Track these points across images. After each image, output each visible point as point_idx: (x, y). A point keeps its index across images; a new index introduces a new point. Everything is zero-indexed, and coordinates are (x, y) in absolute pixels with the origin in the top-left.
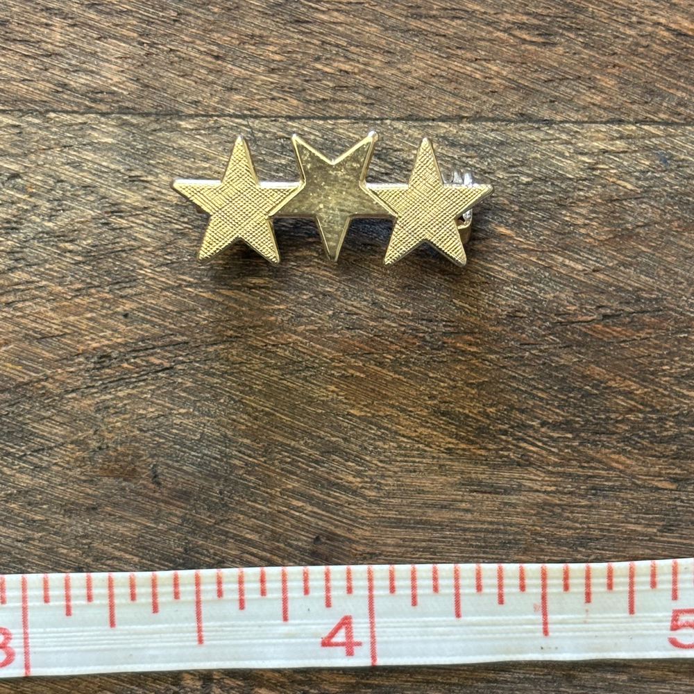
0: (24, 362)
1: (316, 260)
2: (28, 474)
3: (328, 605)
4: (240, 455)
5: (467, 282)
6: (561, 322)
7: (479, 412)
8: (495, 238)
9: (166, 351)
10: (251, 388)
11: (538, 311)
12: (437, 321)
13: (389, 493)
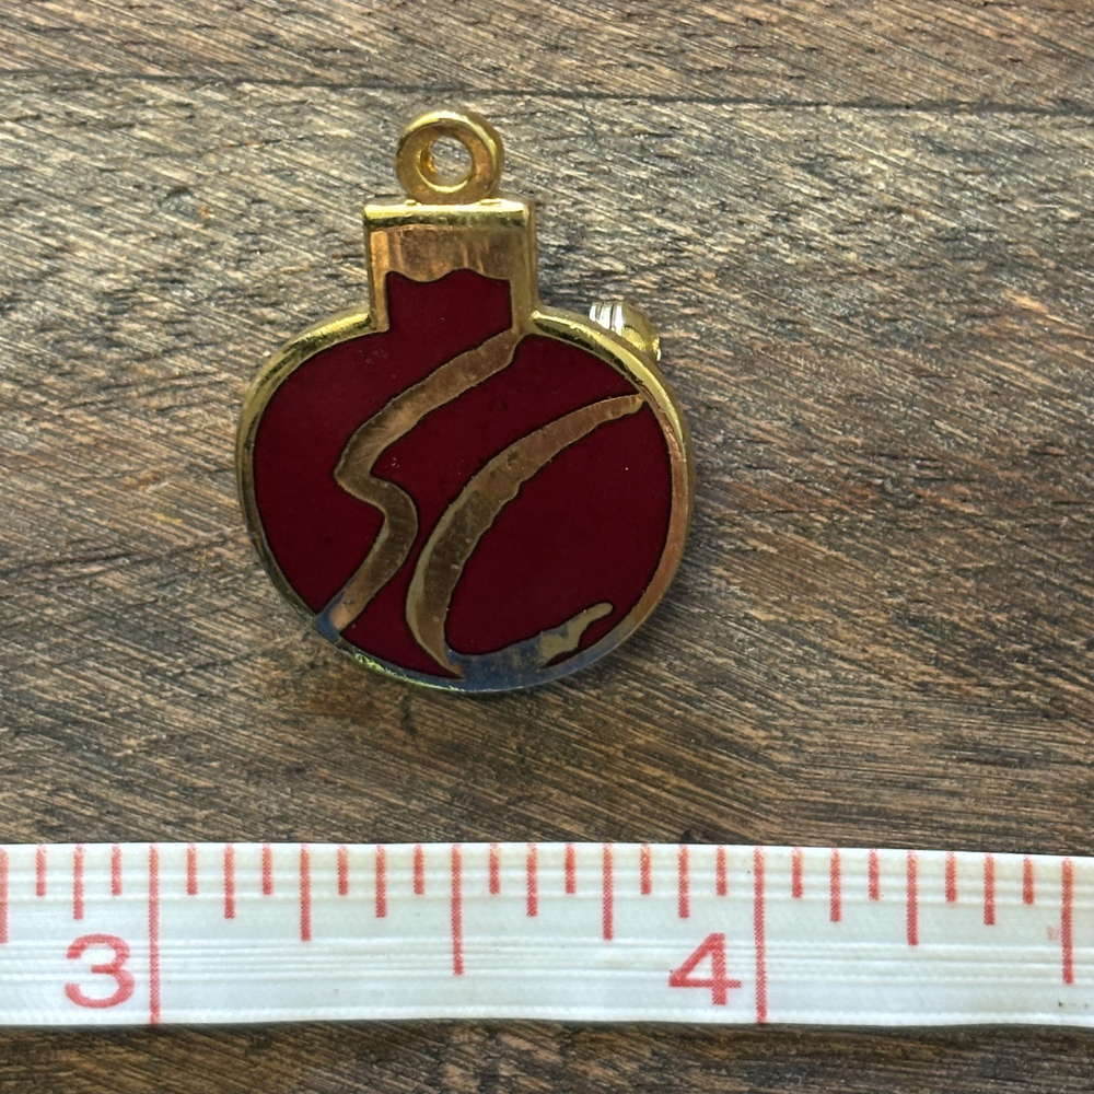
0: (186, 512)
1: (696, 347)
2: (188, 708)
5: (962, 391)
7: (978, 620)
8: (1013, 315)
11: (1086, 445)
12: (906, 458)
13: (815, 758)
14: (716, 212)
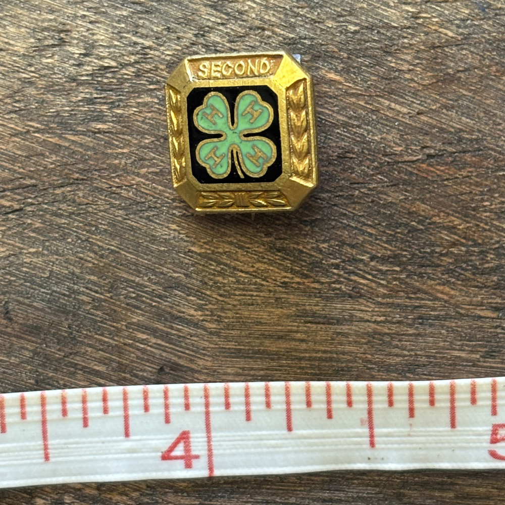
1: (157, 106)
3: (167, 421)
4: (88, 291)
6: (388, 162)
7: (313, 248)
8: (326, 84)
9: (16, 194)
10: (97, 228)
11: (367, 152)
13: (229, 325)
14: (165, 33)
